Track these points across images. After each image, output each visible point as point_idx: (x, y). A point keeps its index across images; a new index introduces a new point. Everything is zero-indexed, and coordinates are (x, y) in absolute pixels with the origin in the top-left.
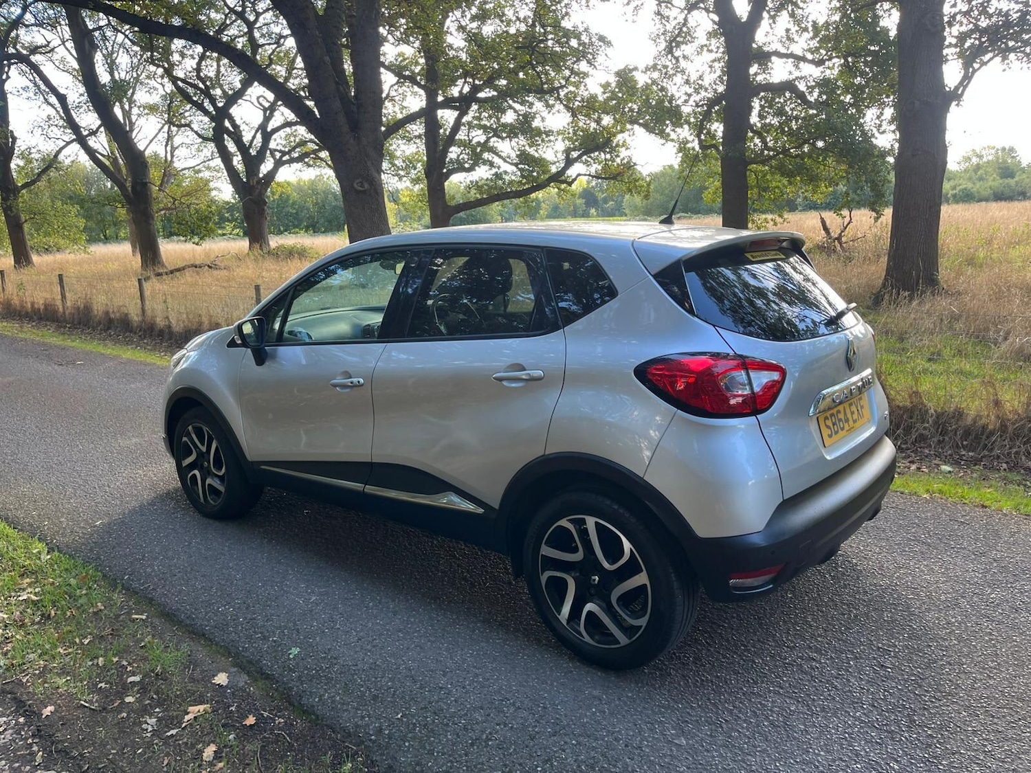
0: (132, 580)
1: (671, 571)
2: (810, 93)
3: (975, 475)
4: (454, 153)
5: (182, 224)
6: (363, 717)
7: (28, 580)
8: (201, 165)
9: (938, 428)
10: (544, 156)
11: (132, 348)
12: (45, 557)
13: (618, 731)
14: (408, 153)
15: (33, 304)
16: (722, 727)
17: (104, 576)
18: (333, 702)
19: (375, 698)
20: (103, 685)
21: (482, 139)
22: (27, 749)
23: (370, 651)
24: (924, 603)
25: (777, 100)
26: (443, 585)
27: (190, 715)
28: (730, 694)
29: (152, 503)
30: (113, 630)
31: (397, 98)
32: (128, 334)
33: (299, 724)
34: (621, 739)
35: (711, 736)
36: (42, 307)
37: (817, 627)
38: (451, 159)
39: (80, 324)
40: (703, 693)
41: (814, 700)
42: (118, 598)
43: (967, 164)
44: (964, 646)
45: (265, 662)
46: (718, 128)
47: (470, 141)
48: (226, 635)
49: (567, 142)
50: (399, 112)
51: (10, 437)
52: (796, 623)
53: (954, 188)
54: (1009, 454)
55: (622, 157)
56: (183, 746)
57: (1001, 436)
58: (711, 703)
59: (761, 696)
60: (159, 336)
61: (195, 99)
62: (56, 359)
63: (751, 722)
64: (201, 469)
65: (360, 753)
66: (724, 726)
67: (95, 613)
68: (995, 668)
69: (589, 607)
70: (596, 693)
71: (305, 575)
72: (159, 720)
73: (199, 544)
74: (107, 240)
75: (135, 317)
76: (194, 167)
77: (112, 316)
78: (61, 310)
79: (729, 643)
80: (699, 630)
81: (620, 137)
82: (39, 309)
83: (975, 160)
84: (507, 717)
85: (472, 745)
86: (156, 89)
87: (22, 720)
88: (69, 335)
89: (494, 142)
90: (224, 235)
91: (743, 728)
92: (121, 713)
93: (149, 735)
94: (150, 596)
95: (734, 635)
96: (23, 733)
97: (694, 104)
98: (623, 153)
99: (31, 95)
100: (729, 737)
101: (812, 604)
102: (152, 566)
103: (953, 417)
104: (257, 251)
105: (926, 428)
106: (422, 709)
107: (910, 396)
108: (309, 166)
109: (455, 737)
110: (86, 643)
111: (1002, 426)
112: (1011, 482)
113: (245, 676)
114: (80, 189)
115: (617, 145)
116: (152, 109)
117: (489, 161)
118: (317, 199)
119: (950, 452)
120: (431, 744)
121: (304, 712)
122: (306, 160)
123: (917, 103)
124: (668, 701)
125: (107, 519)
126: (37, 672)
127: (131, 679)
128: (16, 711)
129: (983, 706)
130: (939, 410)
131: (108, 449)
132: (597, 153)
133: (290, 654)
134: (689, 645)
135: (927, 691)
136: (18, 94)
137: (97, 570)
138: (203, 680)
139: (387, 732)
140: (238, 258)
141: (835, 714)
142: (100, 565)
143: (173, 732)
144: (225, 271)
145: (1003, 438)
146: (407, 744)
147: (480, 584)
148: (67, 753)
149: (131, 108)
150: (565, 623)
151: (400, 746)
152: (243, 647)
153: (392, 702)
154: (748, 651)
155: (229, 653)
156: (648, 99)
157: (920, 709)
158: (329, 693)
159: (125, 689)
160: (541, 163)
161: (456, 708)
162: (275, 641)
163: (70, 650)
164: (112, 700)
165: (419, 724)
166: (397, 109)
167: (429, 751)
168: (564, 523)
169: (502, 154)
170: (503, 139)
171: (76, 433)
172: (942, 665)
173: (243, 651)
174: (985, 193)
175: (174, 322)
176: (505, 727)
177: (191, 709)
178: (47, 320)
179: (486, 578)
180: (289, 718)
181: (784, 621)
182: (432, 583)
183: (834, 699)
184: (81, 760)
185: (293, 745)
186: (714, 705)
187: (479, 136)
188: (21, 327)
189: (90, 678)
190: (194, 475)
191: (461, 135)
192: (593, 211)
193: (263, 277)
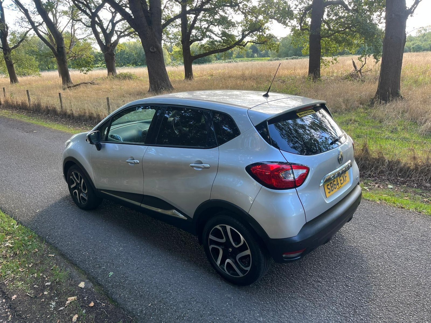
0: (49, 239)
1: (260, 250)
2: (350, 5)
3: (402, 190)
4: (194, 32)
5: (79, 65)
6: (135, 305)
7: (9, 237)
8: (87, 37)
9: (389, 168)
10: (233, 33)
11: (57, 123)
12: (16, 227)
13: (236, 314)
14: (175, 32)
15: (17, 102)
16: (278, 313)
17: (39, 236)
18: (125, 297)
19: (141, 296)
20: (36, 286)
21: (206, 26)
22: (6, 314)
23: (141, 274)
24: (369, 256)
25: (335, 8)
26: (173, 243)
27: (69, 301)
28: (283, 297)
29: (60, 202)
30: (41, 261)
31: (169, 7)
32: (56, 116)
33: (111, 306)
34: (237, 318)
35: (273, 317)
36: (21, 104)
37: (323, 266)
38: (193, 35)
39: (36, 111)
40: (272, 296)
41: (317, 301)
42: (44, 246)
43: (420, 34)
44: (382, 277)
45: (99, 278)
46: (309, 20)
47: (201, 27)
48: (85, 265)
49: (243, 27)
50: (170, 13)
51: (5, 168)
52: (315, 264)
53: (413, 44)
54: (418, 180)
55: (267, 34)
56: (65, 315)
57: (415, 172)
58: (275, 301)
59: (296, 299)
60: (68, 117)
61: (83, 8)
62: (25, 129)
63: (290, 311)
64: (78, 189)
65: (133, 321)
66: (279, 312)
67: (34, 253)
68: (394, 288)
69: (228, 260)
70: (229, 296)
71: (118, 237)
72: (57, 303)
73: (77, 222)
74: (49, 69)
75: (58, 109)
76: (84, 38)
77: (49, 108)
78: (28, 105)
79: (286, 273)
80: (275, 267)
81: (266, 25)
82: (20, 105)
83: (423, 32)
84: (192, 306)
85: (177, 319)
86: (66, 4)
87: (4, 301)
88: (32, 117)
89: (212, 27)
90: (98, 67)
91: (286, 313)
92: (42, 299)
93: (52, 309)
94: (56, 246)
95: (289, 269)
96: (4, 306)
97: (299, 10)
98: (267, 32)
99: (14, 8)
100: (280, 318)
101: (323, 255)
102: (57, 232)
103: (396, 164)
104: (111, 76)
105: (384, 168)
106: (159, 301)
107: (378, 154)
108: (132, 38)
109: (171, 315)
110: (30, 266)
111: (416, 168)
112: (417, 194)
113: (92, 284)
114: (36, 49)
115: (265, 29)
116: (65, 13)
117: (209, 36)
118: (137, 51)
119: (393, 178)
120: (161, 318)
121: (113, 301)
122: (131, 35)
123: (393, 15)
124: (258, 300)
125: (41, 209)
126: (11, 279)
127: (47, 284)
128: (2, 296)
129: (386, 306)
130: (390, 160)
131: (44, 174)
132: (256, 32)
133: (109, 275)
134: (270, 274)
135: (364, 298)
136: (8, 8)
137: (36, 233)
138: (75, 285)
139: (144, 312)
140: (103, 79)
141: (324, 308)
142: (37, 231)
143: (62, 308)
144: (97, 85)
145: (416, 173)
146: (152, 318)
147: (188, 243)
148: (21, 316)
149: (56, 13)
150: (219, 266)
151: (149, 318)
152: (91, 271)
153: (147, 298)
154: (293, 277)
155: (86, 273)
156: (279, 7)
157: (359, 306)
158: (123, 294)
159: (44, 288)
160: (232, 36)
161: (173, 302)
162: (104, 269)
163: (24, 270)
164: (39, 293)
165: (157, 309)
166: (170, 12)
167: (160, 321)
168: (218, 227)
169: (215, 33)
170: (215, 26)
171: (32, 166)
172: (371, 286)
173: (91, 273)
174: (427, 47)
175: (74, 112)
176: (191, 311)
177: (69, 298)
178: (23, 109)
179: (191, 240)
180: (107, 303)
181: (310, 263)
182: (169, 243)
183: (325, 300)
184: (26, 319)
185: (108, 316)
186: (276, 302)
187: (205, 25)
188: (12, 112)
189: (31, 283)
190: (76, 192)
191: (197, 24)
192: (256, 55)
193: (113, 88)
